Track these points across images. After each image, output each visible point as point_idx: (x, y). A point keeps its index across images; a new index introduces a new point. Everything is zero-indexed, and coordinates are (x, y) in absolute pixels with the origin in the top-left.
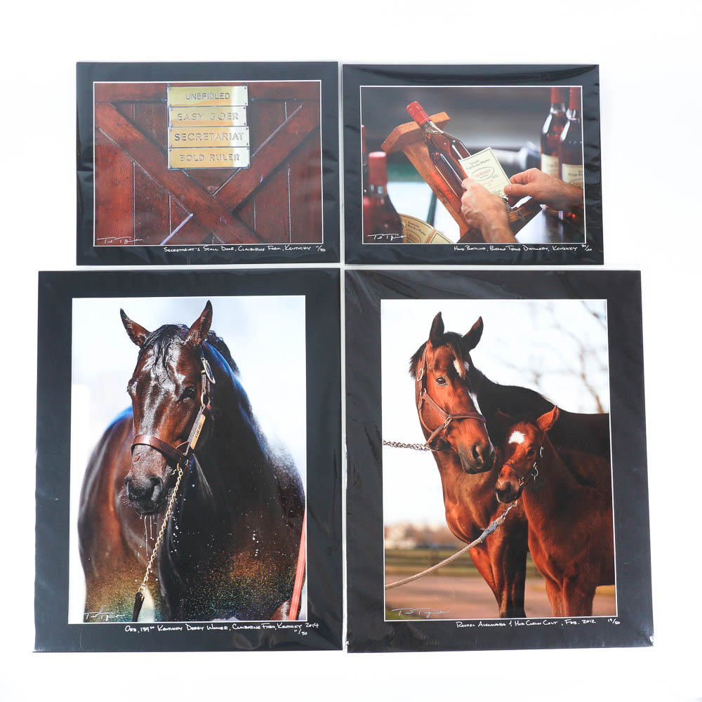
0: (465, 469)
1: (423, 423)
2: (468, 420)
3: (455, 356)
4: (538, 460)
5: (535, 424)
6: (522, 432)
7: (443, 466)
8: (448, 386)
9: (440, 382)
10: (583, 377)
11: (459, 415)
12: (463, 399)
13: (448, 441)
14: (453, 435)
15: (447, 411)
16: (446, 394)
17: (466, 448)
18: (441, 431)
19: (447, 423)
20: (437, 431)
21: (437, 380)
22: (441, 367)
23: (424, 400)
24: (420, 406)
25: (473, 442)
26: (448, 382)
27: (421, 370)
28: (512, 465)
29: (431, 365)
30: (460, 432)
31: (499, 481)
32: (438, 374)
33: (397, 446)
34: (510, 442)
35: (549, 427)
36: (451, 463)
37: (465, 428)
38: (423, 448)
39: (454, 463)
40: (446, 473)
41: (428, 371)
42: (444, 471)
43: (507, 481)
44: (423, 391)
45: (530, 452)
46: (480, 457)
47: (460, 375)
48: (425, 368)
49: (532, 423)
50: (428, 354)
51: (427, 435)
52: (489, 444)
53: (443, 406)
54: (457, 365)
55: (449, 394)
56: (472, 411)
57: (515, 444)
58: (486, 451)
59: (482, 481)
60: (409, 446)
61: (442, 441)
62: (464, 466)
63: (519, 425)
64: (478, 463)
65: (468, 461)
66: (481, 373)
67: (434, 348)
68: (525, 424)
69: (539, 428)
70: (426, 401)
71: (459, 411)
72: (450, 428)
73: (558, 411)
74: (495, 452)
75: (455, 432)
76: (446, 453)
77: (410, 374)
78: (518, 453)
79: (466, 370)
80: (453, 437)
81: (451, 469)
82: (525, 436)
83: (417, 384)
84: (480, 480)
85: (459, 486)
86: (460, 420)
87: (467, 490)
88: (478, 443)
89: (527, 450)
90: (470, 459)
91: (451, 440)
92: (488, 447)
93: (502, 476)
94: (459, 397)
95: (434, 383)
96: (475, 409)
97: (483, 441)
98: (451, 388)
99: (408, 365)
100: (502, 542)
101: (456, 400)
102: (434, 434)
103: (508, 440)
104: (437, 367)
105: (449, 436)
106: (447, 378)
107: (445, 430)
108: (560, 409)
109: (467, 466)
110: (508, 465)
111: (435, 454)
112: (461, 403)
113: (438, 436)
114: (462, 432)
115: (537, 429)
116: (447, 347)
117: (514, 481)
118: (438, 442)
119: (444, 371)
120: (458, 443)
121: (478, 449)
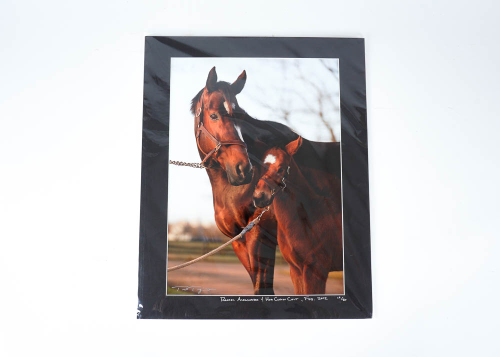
0: (231, 182)
1: (200, 148)
2: (234, 146)
3: (225, 98)
4: (286, 176)
5: (284, 149)
6: (274, 155)
7: (214, 180)
8: (219, 121)
9: (213, 118)
10: (321, 115)
11: (228, 142)
12: (231, 130)
13: (218, 161)
14: (222, 157)
15: (218, 138)
16: (218, 126)
17: (231, 167)
18: (213, 154)
19: (217, 148)
20: (210, 154)
21: (211, 116)
22: (214, 107)
23: (201, 131)
24: (198, 135)
25: (236, 162)
26: (219, 118)
27: (199, 109)
28: (266, 180)
29: (207, 105)
30: (227, 155)
31: (256, 191)
32: (212, 112)
33: (180, 164)
34: (265, 162)
35: (295, 151)
36: (220, 177)
37: (231, 151)
38: (199, 166)
39: (222, 177)
40: (216, 185)
41: (204, 110)
42: (214, 184)
43: (262, 191)
44: (200, 124)
45: (280, 171)
46: (242, 173)
47: (228, 112)
48: (203, 108)
49: (281, 149)
50: (205, 97)
51: (202, 156)
52: (249, 164)
53: (215, 135)
54: (226, 105)
55: (220, 127)
56: (237, 139)
57: (268, 164)
58: (246, 169)
59: (243, 191)
60: (189, 165)
61: (214, 161)
62: (230, 180)
63: (272, 150)
64: (240, 178)
65: (233, 176)
66: (244, 111)
67: (209, 93)
68: (276, 150)
69: (287, 153)
70: (203, 131)
71: (227, 139)
72: (220, 152)
73: (301, 140)
74: (254, 170)
75: (224, 155)
76: (217, 170)
77: (191, 112)
78: (271, 170)
79: (233, 109)
80: (222, 158)
81: (220, 182)
82: (276, 158)
83: (196, 119)
84: (241, 191)
85: (226, 195)
86: (228, 146)
87: (231, 198)
88: (240, 163)
89: (278, 169)
90: (235, 174)
91: (220, 161)
92: (248, 166)
93: (258, 188)
94: (228, 129)
95: (208, 119)
96: (239, 137)
97: (245, 161)
98: (221, 122)
99: (190, 106)
100: (257, 237)
101: (225, 131)
102: (207, 156)
103: (263, 161)
104: (211, 107)
105: (219, 158)
106: (218, 115)
107: (216, 153)
108: (303, 139)
109: (232, 180)
110: (264, 180)
111: (208, 171)
112: (229, 133)
113: (210, 157)
114: (229, 155)
115: (285, 153)
116: (220, 92)
117: (267, 191)
118: (211, 162)
119: (216, 110)
120: (225, 163)
121: (240, 168)
